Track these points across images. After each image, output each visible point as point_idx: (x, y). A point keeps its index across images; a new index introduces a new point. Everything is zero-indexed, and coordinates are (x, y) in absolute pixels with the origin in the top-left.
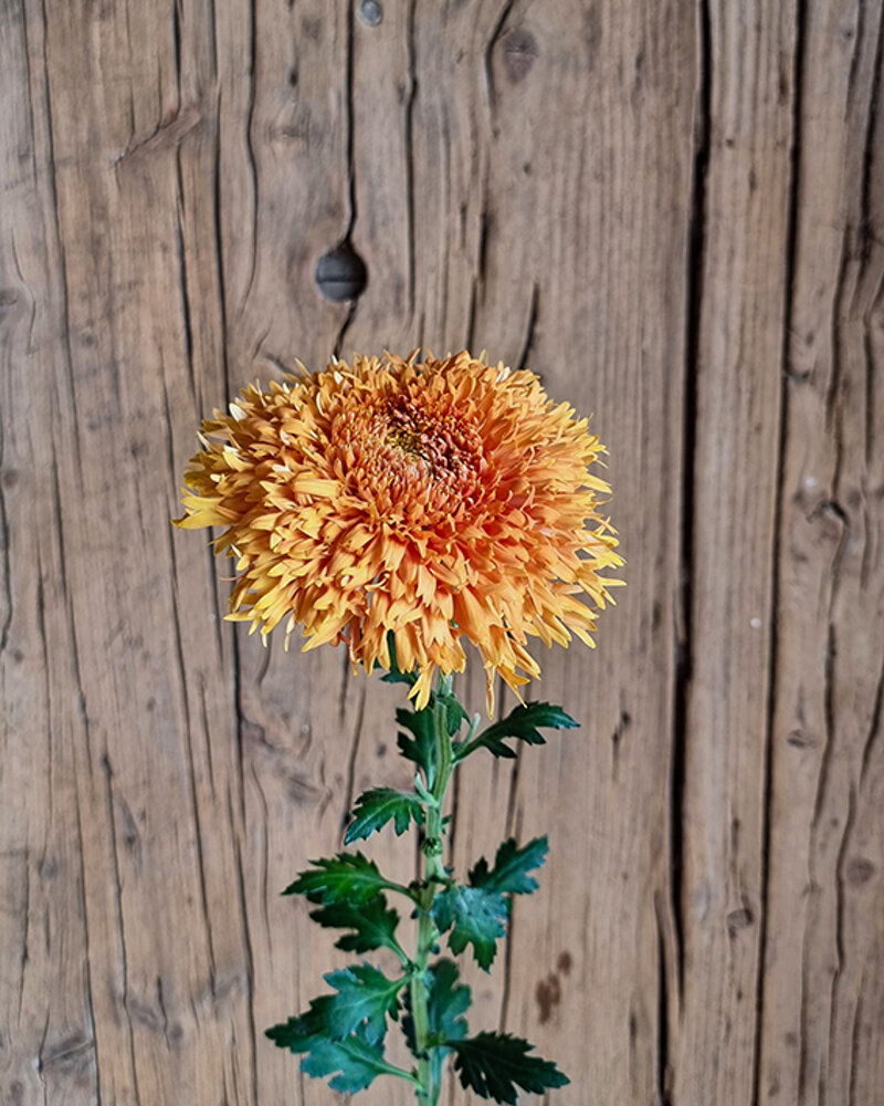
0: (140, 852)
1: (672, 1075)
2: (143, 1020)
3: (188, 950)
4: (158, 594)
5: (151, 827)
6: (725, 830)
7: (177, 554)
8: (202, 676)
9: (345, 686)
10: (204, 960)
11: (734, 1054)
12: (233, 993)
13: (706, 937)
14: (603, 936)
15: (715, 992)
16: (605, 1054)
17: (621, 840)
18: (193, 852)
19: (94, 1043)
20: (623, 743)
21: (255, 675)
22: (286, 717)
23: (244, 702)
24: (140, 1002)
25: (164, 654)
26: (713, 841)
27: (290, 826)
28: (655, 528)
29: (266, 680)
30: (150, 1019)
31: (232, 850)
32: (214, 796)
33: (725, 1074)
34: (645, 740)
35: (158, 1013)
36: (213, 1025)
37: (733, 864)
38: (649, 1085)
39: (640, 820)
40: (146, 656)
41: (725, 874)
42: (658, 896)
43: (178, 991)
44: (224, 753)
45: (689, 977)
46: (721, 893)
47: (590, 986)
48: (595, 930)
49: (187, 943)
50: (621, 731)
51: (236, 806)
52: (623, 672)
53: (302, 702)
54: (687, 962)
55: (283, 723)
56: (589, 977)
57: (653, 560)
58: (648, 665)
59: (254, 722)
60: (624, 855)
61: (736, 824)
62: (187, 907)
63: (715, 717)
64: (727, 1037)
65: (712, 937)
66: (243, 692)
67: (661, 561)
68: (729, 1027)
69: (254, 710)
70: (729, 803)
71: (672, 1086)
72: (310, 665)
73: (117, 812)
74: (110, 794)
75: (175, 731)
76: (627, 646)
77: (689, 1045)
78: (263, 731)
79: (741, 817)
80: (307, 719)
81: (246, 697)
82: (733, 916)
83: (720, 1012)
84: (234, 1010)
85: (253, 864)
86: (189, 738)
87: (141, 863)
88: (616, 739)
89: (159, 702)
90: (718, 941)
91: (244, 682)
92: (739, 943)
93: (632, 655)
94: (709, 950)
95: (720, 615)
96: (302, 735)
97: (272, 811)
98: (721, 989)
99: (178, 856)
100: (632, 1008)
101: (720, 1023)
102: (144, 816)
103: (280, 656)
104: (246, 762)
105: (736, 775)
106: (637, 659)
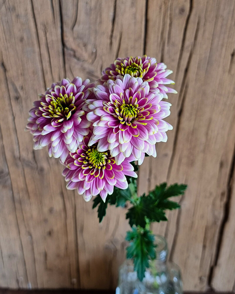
0: (22, 102)
2: (28, 165)
5: (26, 93)
8: (45, 26)
9: (112, 31)
19: (9, 174)
21: (71, 26)
22: (85, 45)
23: (66, 39)
24: (26, 159)
25: (26, 15)
29: (76, 28)
30: (30, 165)
32: (53, 80)
35: (34, 163)
40: (18, 16)
44: (57, 61)
53: (92, 38)
55: (83, 48)
59: (71, 48)
66: (65, 34)
69: (70, 42)
72: (96, 20)
73: (10, 86)
74: (6, 79)
75: (34, 52)
78: (74, 52)
80: (95, 47)
81: (66, 36)
86: (40, 55)
87: (22, 107)
89: (25, 38)
91: (65, 29)
96: (92, 53)
102: (22, 88)
103: (82, 16)
104: (67, 66)
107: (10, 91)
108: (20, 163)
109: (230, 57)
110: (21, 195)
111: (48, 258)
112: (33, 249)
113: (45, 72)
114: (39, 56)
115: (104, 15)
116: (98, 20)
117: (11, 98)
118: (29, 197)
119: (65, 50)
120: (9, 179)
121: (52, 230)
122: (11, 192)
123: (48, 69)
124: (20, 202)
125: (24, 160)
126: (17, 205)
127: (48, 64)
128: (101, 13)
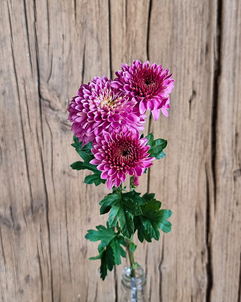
0: (2, 155)
1: (211, 236)
2: (5, 223)
3: (22, 195)
4: (5, 45)
5: (6, 145)
6: (232, 137)
7: (12, 28)
8: (24, 80)
9: (82, 82)
10: (29, 198)
11: (235, 227)
12: (40, 211)
13: (225, 180)
14: (185, 181)
15: (228, 203)
16: (186, 229)
17: (192, 143)
18: (23, 154)
20: (193, 103)
21: (46, 79)
22: (59, 96)
23: (42, 90)
24: (4, 216)
25: (9, 70)
26: (228, 142)
27: (62, 142)
28: (207, 12)
29: (50, 81)
30: (8, 223)
31: (39, 153)
32: (31, 130)
33: (231, 235)
34: (202, 101)
35: (11, 220)
36: (33, 225)
37: (236, 151)
38: (202, 240)
39: (200, 134)
41: (232, 155)
42: (206, 165)
43: (19, 211)
44: (34, 112)
45: (218, 197)
46: (231, 162)
47: (180, 202)
48: (182, 179)
49: (22, 191)
50: (192, 98)
51: (40, 134)
52: (193, 73)
53: (65, 90)
54: (217, 191)
55: (57, 99)
56: (179, 199)
57: (206, 25)
58: (203, 69)
59: (46, 98)
60: (193, 149)
61: (237, 135)
62: (21, 177)
63: (229, 91)
64: (232, 220)
65: (227, 181)
66: (41, 86)
67: (209, 25)
68: (233, 216)
69: (46, 94)
70: (234, 126)
71: (211, 240)
72: (68, 73)
75: (14, 104)
76: (195, 62)
77: (218, 224)
78: (49, 102)
79: (239, 131)
81: (42, 88)
82: (235, 172)
83: (230, 210)
84: (41, 218)
85: (47, 158)
88: (190, 102)
89: (7, 91)
90: (229, 183)
91: (41, 82)
92: (237, 183)
93: (197, 66)
94: (226, 187)
95: (232, 48)
96: (65, 103)
97: (54, 136)
98: (230, 202)
99: (17, 156)
100: (196, 210)
101: (229, 215)
102: (2, 140)
103: (56, 70)
104: (43, 116)
105: (237, 114)
106: (199, 68)
109: (188, 104)
113: (23, 123)
114: (19, 108)
115: (75, 69)
116: (70, 73)
119: (42, 100)
123: (27, 120)
127: (26, 115)
128: (72, 67)
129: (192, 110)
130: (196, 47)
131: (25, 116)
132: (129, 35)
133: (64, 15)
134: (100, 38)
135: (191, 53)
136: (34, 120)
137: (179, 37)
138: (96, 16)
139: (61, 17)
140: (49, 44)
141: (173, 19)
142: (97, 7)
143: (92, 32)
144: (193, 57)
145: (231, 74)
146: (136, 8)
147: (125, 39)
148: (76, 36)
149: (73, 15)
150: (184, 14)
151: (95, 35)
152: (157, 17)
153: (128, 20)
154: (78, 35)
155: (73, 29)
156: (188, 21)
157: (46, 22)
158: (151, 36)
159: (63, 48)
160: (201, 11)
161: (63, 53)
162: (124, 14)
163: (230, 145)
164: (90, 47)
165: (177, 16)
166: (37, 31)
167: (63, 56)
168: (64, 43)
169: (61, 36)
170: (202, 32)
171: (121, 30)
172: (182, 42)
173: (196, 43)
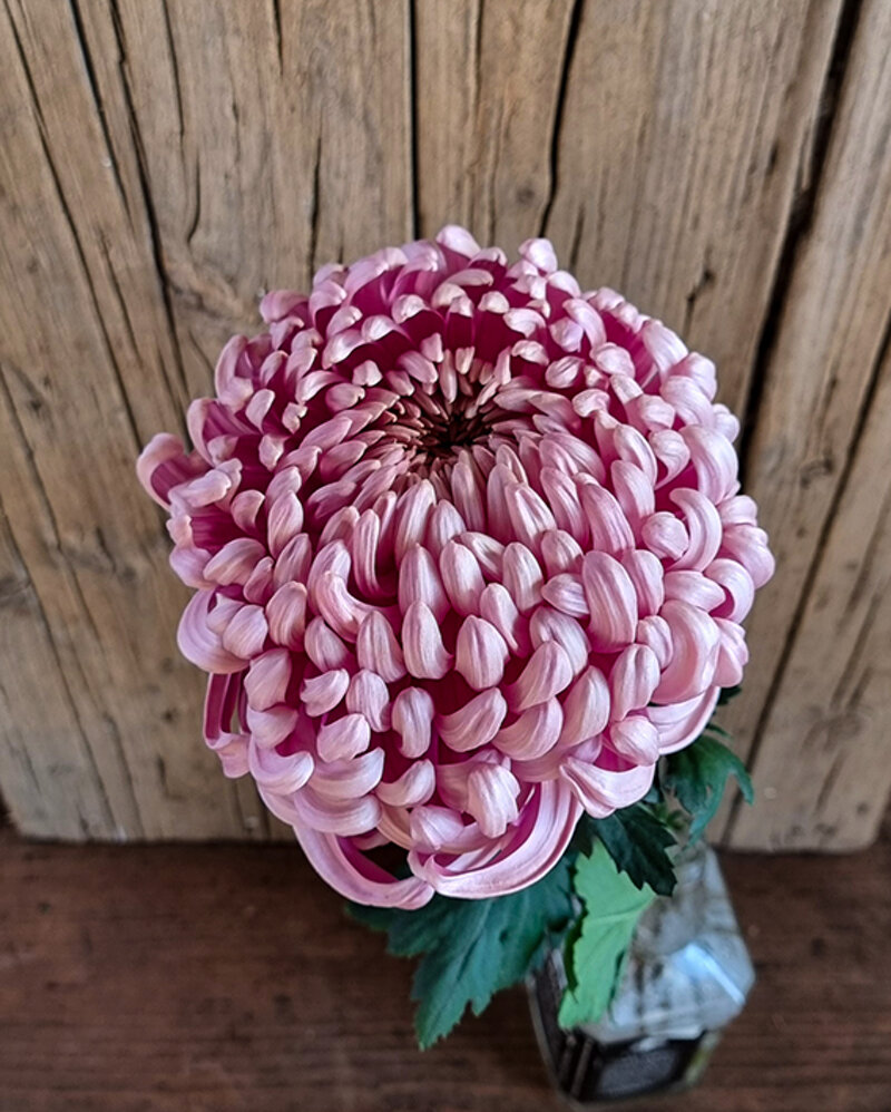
0: (50, 416)
2: (87, 565)
4: (15, 132)
5: (60, 394)
6: (818, 388)
7: (35, 76)
8: (101, 232)
9: (314, 244)
18: (122, 417)
19: (30, 583)
20: (699, 305)
21: (181, 234)
22: (232, 280)
23: (168, 266)
24: (79, 549)
25: (40, 206)
26: (801, 400)
29: (199, 237)
30: (94, 562)
31: (173, 413)
32: (140, 362)
34: (731, 301)
35: (102, 558)
37: (821, 421)
44: (149, 319)
46: (800, 448)
49: (128, 498)
50: (700, 290)
51: (172, 372)
52: (713, 227)
53: (253, 264)
55: (227, 288)
59: (187, 287)
61: (834, 383)
63: (831, 275)
65: (779, 488)
66: (165, 254)
67: (794, 89)
68: (781, 559)
69: (183, 271)
70: (830, 364)
72: (260, 219)
73: (11, 379)
75: (75, 295)
76: (725, 197)
78: (200, 297)
79: (841, 375)
80: (263, 282)
81: (171, 259)
82: (810, 467)
86: (95, 303)
87: (53, 427)
88: (692, 300)
89: (43, 261)
91: (165, 241)
92: (810, 492)
93: (730, 206)
99: (102, 421)
102: (47, 382)
103: (215, 209)
104: (180, 331)
105: (845, 336)
106: (736, 213)
107: (11, 391)
108: (60, 560)
109: (684, 305)
110: (72, 630)
111: (169, 772)
112: (121, 754)
113: (114, 343)
114: (93, 306)
115: (284, 205)
116: (267, 219)
117: (17, 407)
118: (97, 636)
119: (172, 292)
120: (33, 595)
121: (175, 710)
122: (42, 625)
123: (125, 338)
124: (73, 648)
125: (72, 552)
126: (65, 654)
127: (121, 325)
128: (273, 200)
129: (693, 324)
130: (735, 153)
131: (116, 326)
132: (489, 112)
133: (234, 44)
134: (375, 117)
135: (716, 167)
136: (150, 339)
137: (675, 120)
138: (361, 52)
139: (225, 49)
140: (182, 132)
141: (661, 66)
142: (366, 22)
143: (345, 101)
144: (721, 182)
145: (848, 230)
146: (517, 28)
147: (470, 122)
148: (285, 109)
149: (273, 48)
150: (705, 52)
151: (359, 112)
152: (597, 58)
153: (482, 66)
154: (293, 109)
155: (272, 89)
156: (716, 73)
157: (165, 67)
158: (571, 116)
159: (239, 147)
160: (773, 40)
161: (238, 158)
162: (473, 46)
163: (806, 407)
164: (339, 145)
165: (675, 56)
166: (132, 90)
167: (239, 172)
168: (242, 130)
169: (229, 111)
170: (765, 106)
171: (457, 96)
172: (684, 136)
173: (738, 140)
